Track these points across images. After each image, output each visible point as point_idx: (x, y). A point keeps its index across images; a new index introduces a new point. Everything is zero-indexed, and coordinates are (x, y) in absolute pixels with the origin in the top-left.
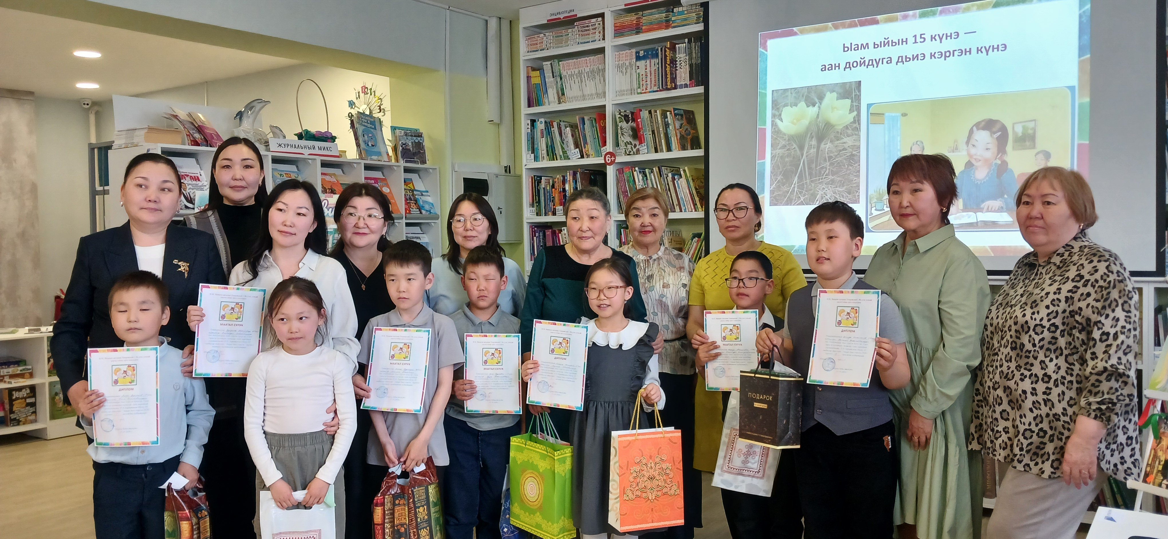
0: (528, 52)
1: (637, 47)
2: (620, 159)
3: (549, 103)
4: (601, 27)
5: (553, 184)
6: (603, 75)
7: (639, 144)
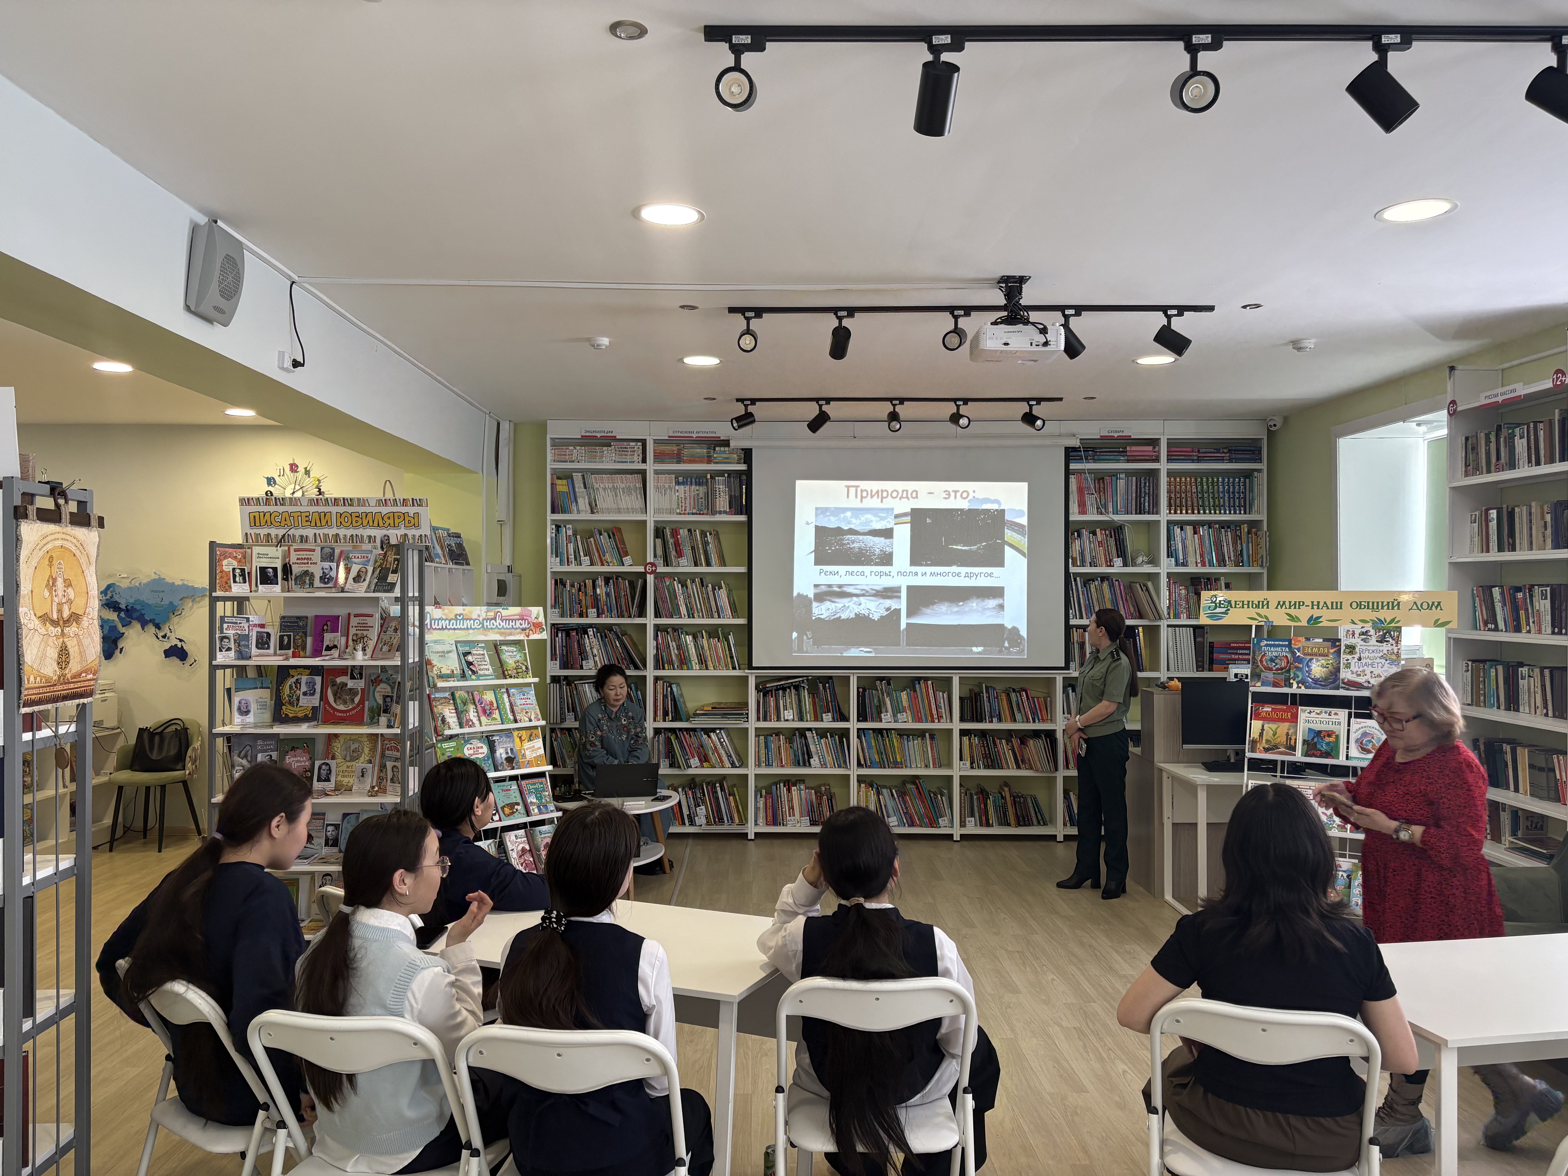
0: (554, 461)
1: (677, 474)
2: (661, 569)
3: (579, 512)
4: (640, 451)
5: (580, 587)
6: (640, 493)
7: (679, 557)
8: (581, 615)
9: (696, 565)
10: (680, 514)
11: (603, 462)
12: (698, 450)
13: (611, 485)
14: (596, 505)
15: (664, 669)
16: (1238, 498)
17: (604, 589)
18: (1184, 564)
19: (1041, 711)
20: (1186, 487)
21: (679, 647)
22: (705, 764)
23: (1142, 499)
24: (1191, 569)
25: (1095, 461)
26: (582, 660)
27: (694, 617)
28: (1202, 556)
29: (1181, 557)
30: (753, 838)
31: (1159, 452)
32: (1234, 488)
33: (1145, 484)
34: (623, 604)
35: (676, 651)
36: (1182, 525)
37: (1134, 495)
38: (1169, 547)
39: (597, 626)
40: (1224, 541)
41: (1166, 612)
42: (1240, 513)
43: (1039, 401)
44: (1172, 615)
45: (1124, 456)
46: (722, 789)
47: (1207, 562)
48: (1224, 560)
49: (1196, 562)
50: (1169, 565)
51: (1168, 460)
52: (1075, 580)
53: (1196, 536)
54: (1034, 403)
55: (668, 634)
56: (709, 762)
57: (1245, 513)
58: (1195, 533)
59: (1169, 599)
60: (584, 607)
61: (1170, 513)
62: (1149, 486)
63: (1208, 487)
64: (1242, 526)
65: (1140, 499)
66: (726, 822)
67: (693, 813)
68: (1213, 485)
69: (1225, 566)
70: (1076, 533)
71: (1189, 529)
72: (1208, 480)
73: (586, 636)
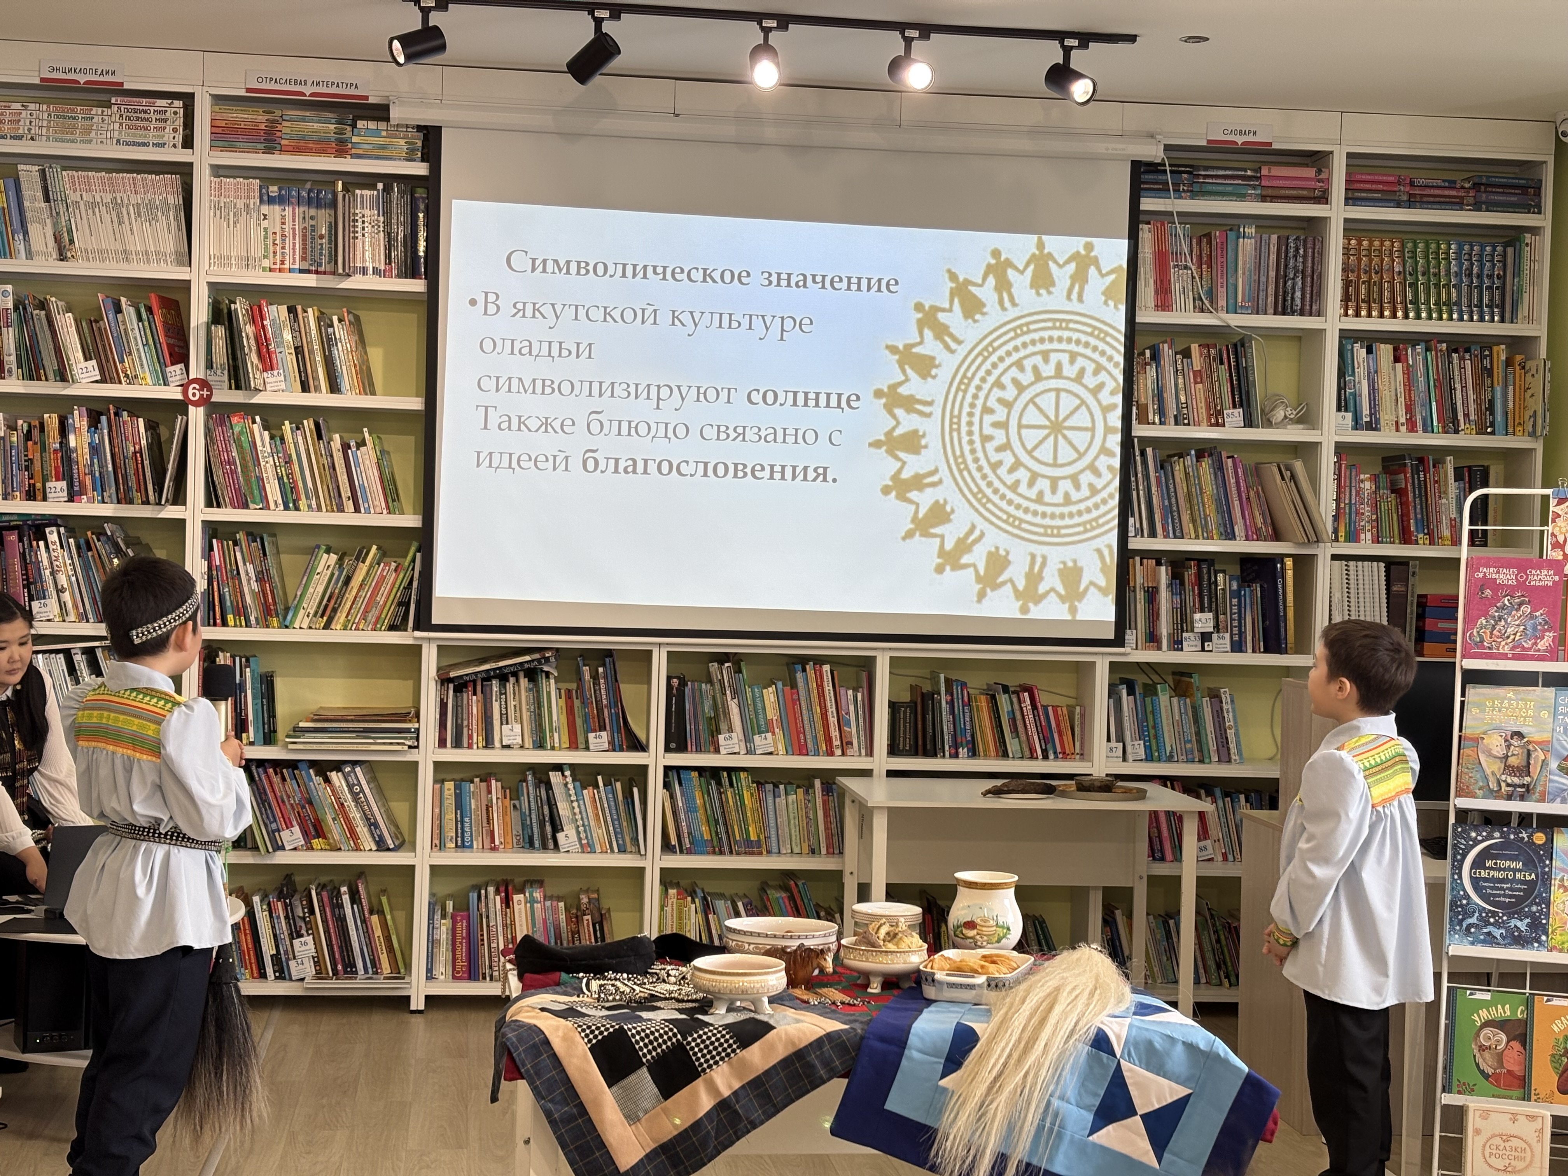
1: (267, 176)
2: (224, 395)
3: (29, 255)
4: (180, 122)
5: (29, 431)
6: (176, 218)
7: (265, 370)
8: (31, 496)
9: (305, 388)
10: (271, 270)
11: (90, 142)
12: (316, 126)
13: (108, 198)
14: (72, 241)
15: (225, 624)
16: (1490, 288)
17: (86, 438)
18: (1372, 426)
19: (1060, 735)
20: (1382, 260)
21: (262, 577)
22: (315, 842)
23: (1290, 283)
24: (1386, 437)
25: (1194, 195)
26: (31, 599)
27: (297, 509)
28: (1409, 409)
29: (1366, 411)
30: (422, 1007)
31: (1328, 181)
32: (1481, 267)
33: (1297, 250)
34: (131, 472)
35: (255, 586)
36: (1370, 340)
37: (1272, 274)
38: (1341, 387)
39: (71, 524)
40: (1457, 378)
41: (1330, 529)
42: (1493, 321)
43: (1086, 38)
44: (1342, 533)
45: (1254, 187)
46: (355, 898)
47: (1419, 423)
48: (1455, 420)
49: (1397, 422)
50: (1339, 428)
51: (1347, 199)
52: (1143, 453)
53: (1399, 366)
54: (1074, 42)
55: (236, 543)
56: (325, 837)
57: (1502, 320)
58: (1397, 360)
59: (1338, 501)
60: (38, 476)
61: (1346, 315)
62: (1305, 256)
63: (1428, 262)
64: (1495, 348)
65: (1285, 283)
66: (361, 971)
67: (286, 952)
68: (1437, 258)
69: (1457, 432)
70: (1148, 352)
71: (1385, 351)
72: (1427, 246)
73: (41, 543)
